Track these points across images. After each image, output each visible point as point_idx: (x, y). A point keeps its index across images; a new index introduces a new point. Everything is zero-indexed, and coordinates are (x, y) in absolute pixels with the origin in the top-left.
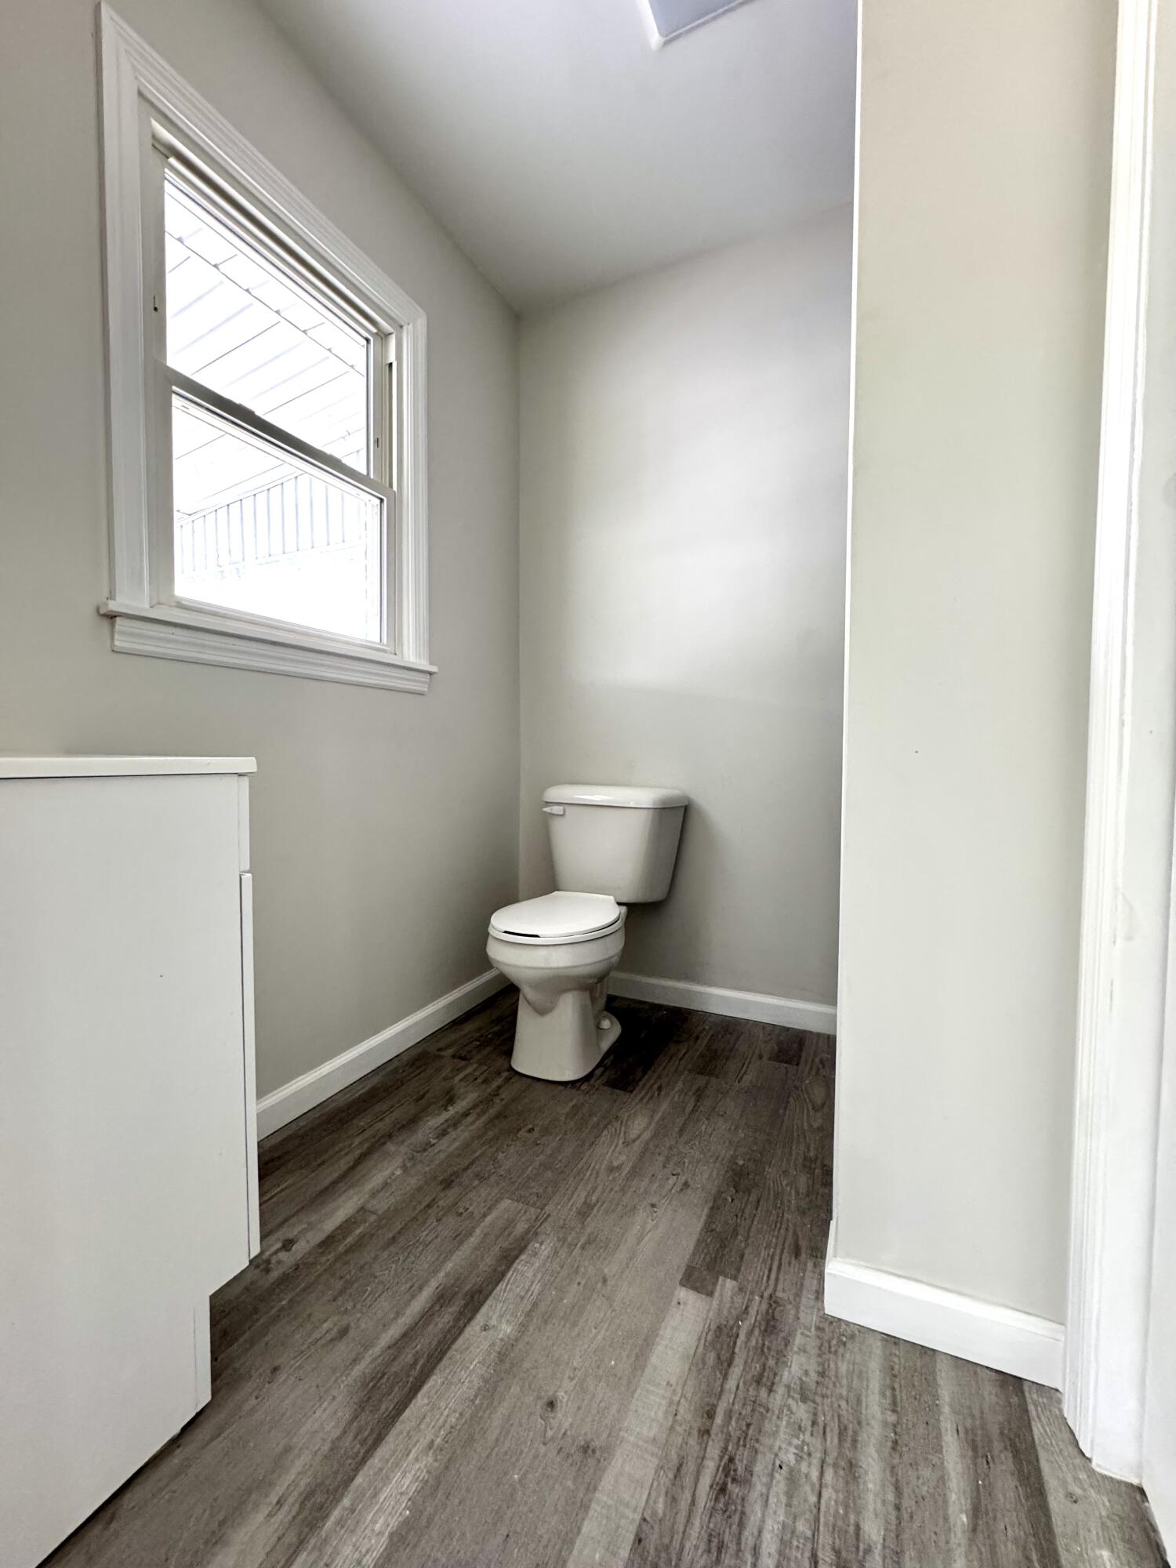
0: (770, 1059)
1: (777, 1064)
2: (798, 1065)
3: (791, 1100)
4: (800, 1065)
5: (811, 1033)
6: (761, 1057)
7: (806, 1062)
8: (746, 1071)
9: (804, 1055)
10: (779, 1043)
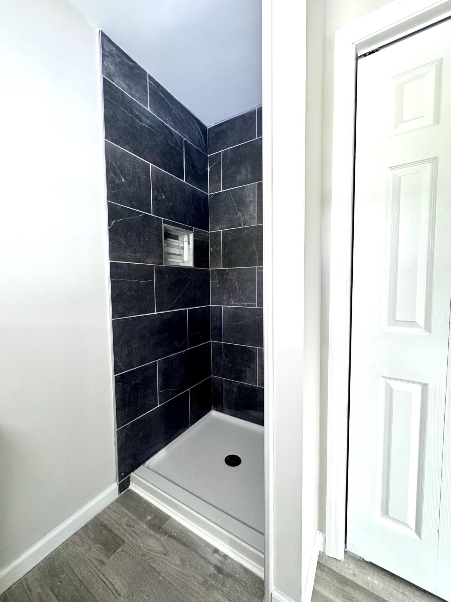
0: (108, 557)
1: (116, 555)
2: (124, 542)
3: (152, 564)
4: (125, 540)
5: (99, 515)
6: (102, 563)
7: (123, 535)
8: (111, 583)
9: (116, 532)
10: (97, 541)
